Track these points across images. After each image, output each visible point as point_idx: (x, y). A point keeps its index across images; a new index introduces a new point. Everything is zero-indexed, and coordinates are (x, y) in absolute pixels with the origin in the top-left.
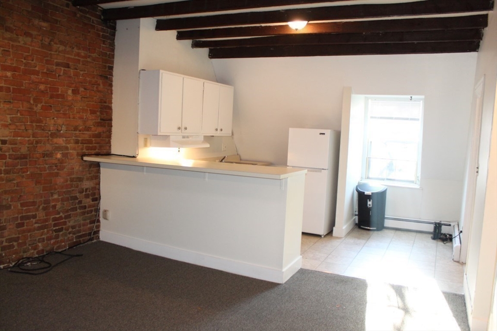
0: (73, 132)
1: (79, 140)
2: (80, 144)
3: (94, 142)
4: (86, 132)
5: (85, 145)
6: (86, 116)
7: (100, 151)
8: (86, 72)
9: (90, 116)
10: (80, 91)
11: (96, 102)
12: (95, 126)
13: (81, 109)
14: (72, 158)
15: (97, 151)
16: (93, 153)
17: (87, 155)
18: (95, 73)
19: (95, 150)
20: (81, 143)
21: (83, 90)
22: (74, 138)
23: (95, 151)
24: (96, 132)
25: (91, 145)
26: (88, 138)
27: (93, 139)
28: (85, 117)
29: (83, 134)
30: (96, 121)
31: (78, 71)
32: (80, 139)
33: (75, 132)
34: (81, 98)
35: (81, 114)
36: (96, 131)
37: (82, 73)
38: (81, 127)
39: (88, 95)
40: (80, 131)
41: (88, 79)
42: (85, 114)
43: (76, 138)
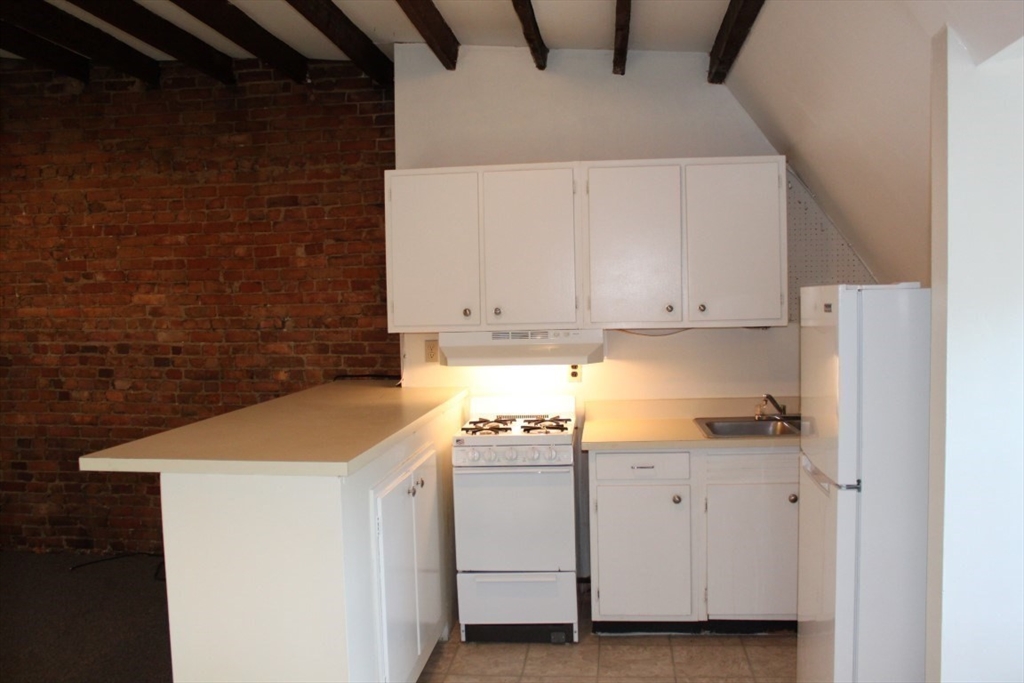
0: (311, 330)
1: (327, 346)
2: (330, 354)
3: (367, 348)
4: (345, 329)
5: (343, 356)
6: (342, 295)
7: (385, 369)
8: (339, 206)
9: (353, 294)
10: (324, 246)
11: (366, 265)
12: (366, 315)
13: (330, 282)
14: (312, 381)
15: (378, 367)
16: (367, 373)
17: (351, 376)
18: (363, 203)
19: (373, 367)
20: (333, 352)
21: (332, 242)
22: (314, 341)
23: (371, 369)
24: (372, 329)
25: (360, 356)
26: (350, 342)
27: (366, 343)
28: (340, 298)
29: (337, 332)
30: (370, 304)
31: (319, 206)
32: (330, 343)
33: (317, 330)
34: (328, 260)
35: (330, 291)
36: (370, 325)
37: (327, 209)
38: (330, 320)
39: (346, 252)
40: (327, 326)
41: (345, 218)
42: (340, 292)
43: (321, 342)
